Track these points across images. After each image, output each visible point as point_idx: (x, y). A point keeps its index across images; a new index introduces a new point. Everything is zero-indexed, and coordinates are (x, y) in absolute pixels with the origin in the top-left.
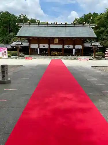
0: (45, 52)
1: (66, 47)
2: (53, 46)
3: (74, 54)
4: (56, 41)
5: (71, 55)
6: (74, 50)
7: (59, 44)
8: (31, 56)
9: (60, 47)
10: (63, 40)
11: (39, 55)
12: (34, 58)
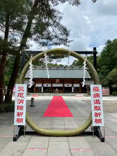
0: (48, 90)
1: (66, 85)
2: (54, 85)
3: (73, 91)
4: (58, 81)
5: (71, 92)
6: (73, 88)
7: (60, 83)
8: (36, 94)
9: (61, 85)
10: (63, 81)
11: (42, 92)
12: (39, 96)
